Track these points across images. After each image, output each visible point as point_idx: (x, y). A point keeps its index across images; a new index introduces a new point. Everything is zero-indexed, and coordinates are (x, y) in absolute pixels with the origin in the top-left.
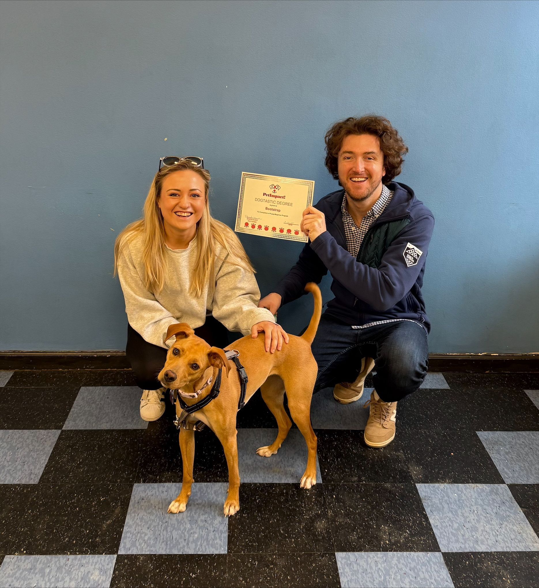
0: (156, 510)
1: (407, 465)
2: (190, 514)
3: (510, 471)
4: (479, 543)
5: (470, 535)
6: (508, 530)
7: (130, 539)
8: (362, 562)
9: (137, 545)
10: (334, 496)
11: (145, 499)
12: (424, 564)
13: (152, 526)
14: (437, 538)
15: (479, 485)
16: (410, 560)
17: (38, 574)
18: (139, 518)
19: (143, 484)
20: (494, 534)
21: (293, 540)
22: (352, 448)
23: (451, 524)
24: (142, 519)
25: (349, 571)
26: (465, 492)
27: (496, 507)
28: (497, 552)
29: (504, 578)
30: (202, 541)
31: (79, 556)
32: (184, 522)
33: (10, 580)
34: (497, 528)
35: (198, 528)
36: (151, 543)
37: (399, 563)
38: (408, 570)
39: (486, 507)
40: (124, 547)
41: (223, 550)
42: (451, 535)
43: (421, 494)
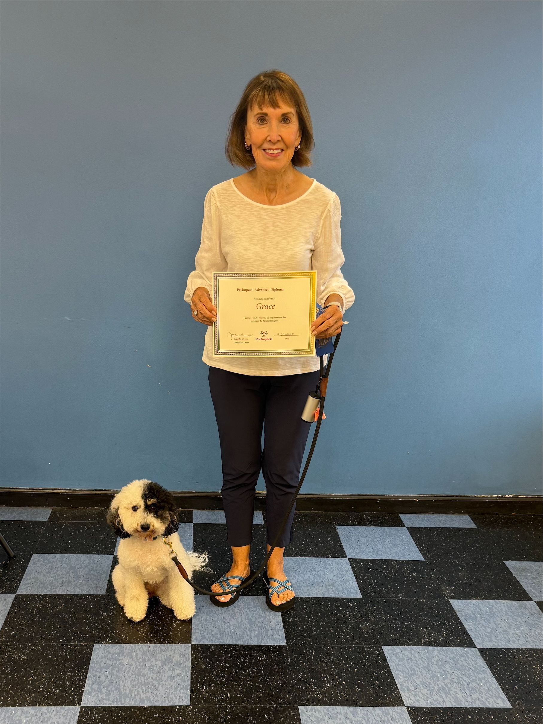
0: (216, 614)
1: (439, 586)
2: (248, 617)
3: (537, 592)
4: (511, 642)
5: (502, 637)
6: (537, 634)
7: (199, 634)
8: (406, 653)
9: (207, 637)
10: (375, 607)
11: (205, 606)
12: (461, 656)
13: (216, 625)
14: (472, 638)
15: (510, 602)
16: (449, 653)
17: (127, 656)
18: (204, 620)
19: (200, 596)
20: (524, 636)
21: (343, 637)
22: (387, 573)
23: (484, 629)
24: (206, 620)
25: (395, 658)
26: (495, 606)
27: (526, 617)
28: (527, 649)
29: (534, 666)
30: (262, 635)
31: (159, 645)
32: (244, 623)
33: (104, 660)
34: (527, 632)
35: (257, 627)
36: (219, 637)
37: (440, 654)
38: (448, 660)
39: (516, 618)
40: (196, 639)
41: (283, 642)
42: (484, 636)
43: (455, 607)
